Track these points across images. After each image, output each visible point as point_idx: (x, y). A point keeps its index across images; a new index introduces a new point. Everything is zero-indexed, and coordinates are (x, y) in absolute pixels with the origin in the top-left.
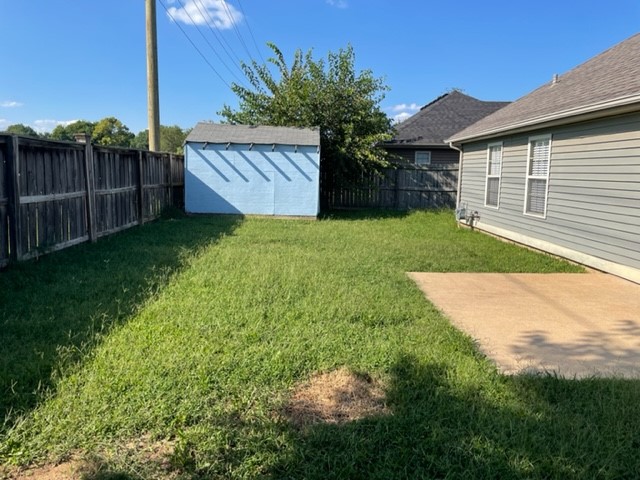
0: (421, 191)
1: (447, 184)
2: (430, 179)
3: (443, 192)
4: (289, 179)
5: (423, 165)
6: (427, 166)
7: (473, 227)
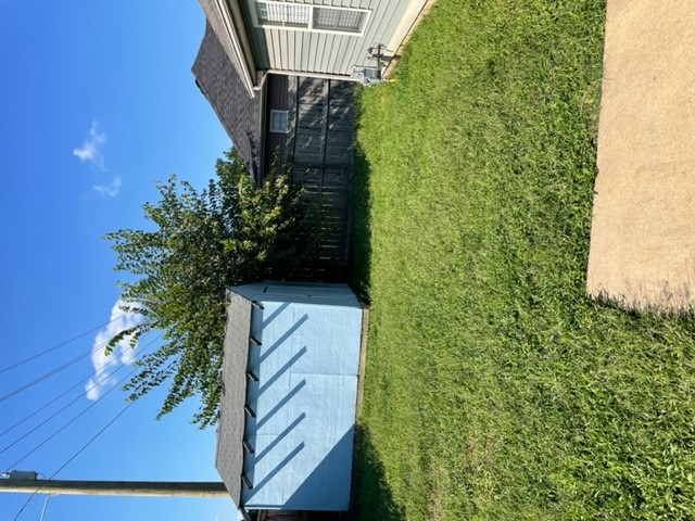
0: (328, 128)
1: (317, 91)
2: (309, 116)
3: (330, 97)
4: (304, 350)
5: (289, 126)
6: (290, 120)
7: (396, 57)
